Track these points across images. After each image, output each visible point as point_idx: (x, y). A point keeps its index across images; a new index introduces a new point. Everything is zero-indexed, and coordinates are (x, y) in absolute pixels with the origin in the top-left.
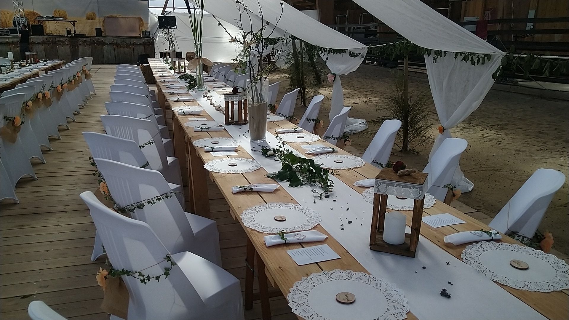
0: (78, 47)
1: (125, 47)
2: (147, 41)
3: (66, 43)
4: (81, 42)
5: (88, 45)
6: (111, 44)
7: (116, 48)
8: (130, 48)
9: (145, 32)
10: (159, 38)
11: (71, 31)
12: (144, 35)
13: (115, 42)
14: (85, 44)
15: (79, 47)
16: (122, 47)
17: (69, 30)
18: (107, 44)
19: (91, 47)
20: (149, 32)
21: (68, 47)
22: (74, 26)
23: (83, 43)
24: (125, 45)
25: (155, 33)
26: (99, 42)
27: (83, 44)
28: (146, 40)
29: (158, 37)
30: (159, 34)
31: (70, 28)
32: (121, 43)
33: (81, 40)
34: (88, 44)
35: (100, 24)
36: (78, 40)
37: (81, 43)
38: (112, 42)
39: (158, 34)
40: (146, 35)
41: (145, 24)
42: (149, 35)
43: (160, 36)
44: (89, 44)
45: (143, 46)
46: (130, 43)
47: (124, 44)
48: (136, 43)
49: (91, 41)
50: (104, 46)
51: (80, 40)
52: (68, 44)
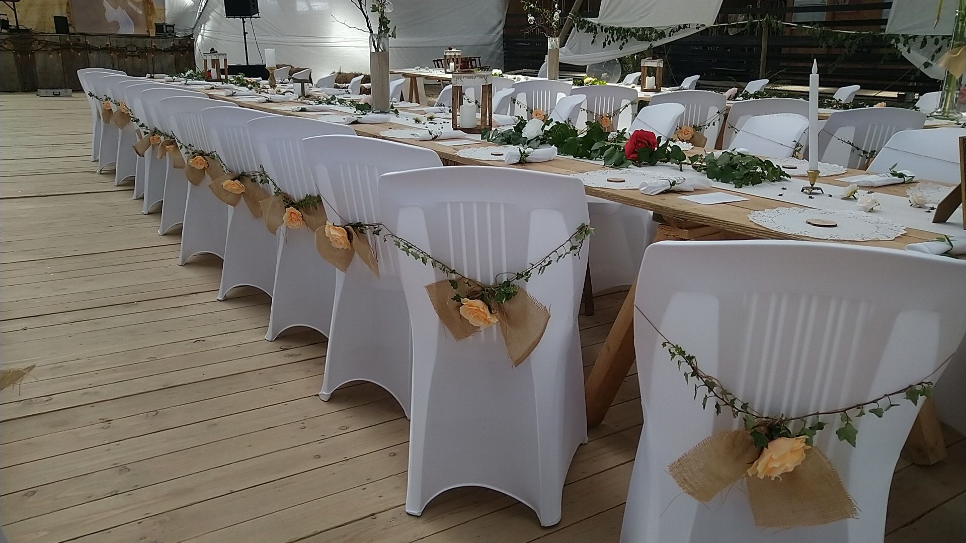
0: (33, 54)
1: (135, 56)
2: (180, 43)
4: (39, 44)
5: (55, 52)
6: (106, 49)
7: (116, 57)
8: (146, 57)
9: (164, 26)
10: (203, 38)
11: (8, 21)
12: (163, 32)
13: (114, 45)
14: (49, 49)
15: (36, 54)
16: (128, 55)
17: (3, 19)
18: (98, 50)
19: (62, 55)
20: (173, 26)
21: (11, 55)
22: (14, 10)
23: (44, 47)
24: (135, 51)
25: (193, 29)
26: (78, 45)
27: (44, 49)
28: (178, 43)
29: (200, 37)
30: (202, 31)
31: (6, 15)
32: (126, 48)
33: (39, 41)
34: (55, 49)
35: (61, 8)
36: (32, 40)
37: (40, 47)
38: (108, 45)
39: (201, 29)
40: (167, 32)
41: (156, 11)
42: (173, 32)
43: (205, 34)
44: (59, 49)
45: (172, 54)
46: (146, 48)
47: (134, 50)
48: (158, 48)
49: (62, 43)
50: (90, 53)
51: (36, 40)
52: (10, 49)
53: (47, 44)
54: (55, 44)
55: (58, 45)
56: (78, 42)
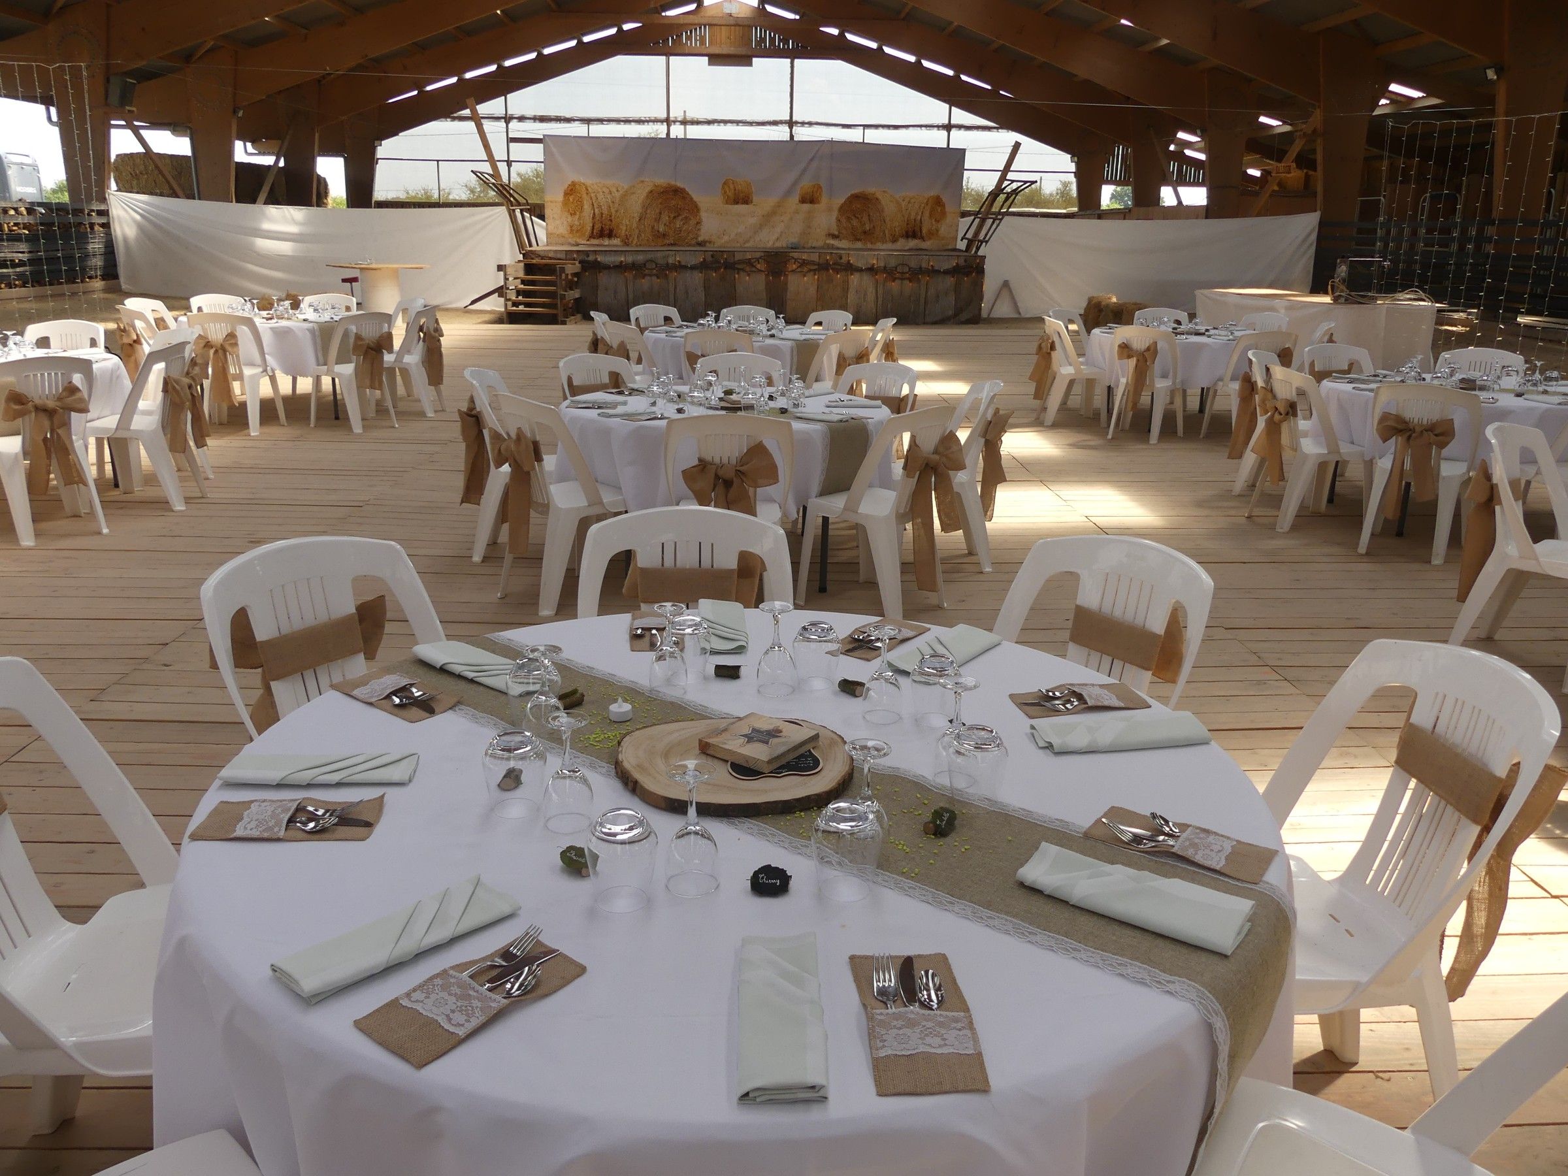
1: (906, 278)
2: (964, 263)
3: (759, 266)
4: (795, 263)
5: (812, 273)
6: (871, 270)
7: (882, 280)
8: (919, 281)
13: (881, 264)
14: (805, 269)
15: (790, 276)
16: (897, 278)
18: (860, 270)
19: (818, 277)
21: (763, 276)
23: (800, 267)
24: (907, 273)
26: (840, 264)
27: (799, 270)
28: (962, 261)
32: (896, 268)
33: (796, 259)
34: (812, 270)
36: (788, 258)
37: (795, 266)
38: (874, 264)
44: (816, 269)
45: (953, 277)
46: (921, 268)
47: (905, 271)
48: (936, 268)
49: (821, 262)
50: (851, 275)
51: (793, 258)
52: (763, 269)
53: (804, 263)
54: (813, 263)
55: (815, 265)
56: (839, 261)
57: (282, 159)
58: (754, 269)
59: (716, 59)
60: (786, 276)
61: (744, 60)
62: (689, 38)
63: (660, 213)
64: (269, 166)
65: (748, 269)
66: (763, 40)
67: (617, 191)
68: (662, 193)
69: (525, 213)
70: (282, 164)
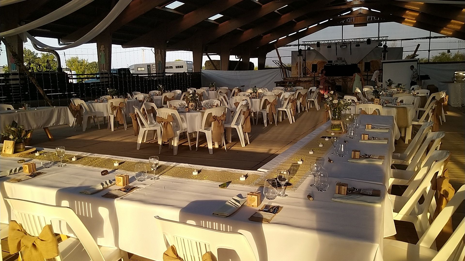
3: (340, 80)
57: (242, 59)
58: (339, 81)
59: (356, 25)
60: (347, 82)
61: (365, 25)
62: (348, 20)
63: (320, 68)
64: (238, 61)
65: (337, 81)
66: (370, 18)
67: (309, 63)
68: (320, 63)
69: (286, 70)
70: (241, 60)
